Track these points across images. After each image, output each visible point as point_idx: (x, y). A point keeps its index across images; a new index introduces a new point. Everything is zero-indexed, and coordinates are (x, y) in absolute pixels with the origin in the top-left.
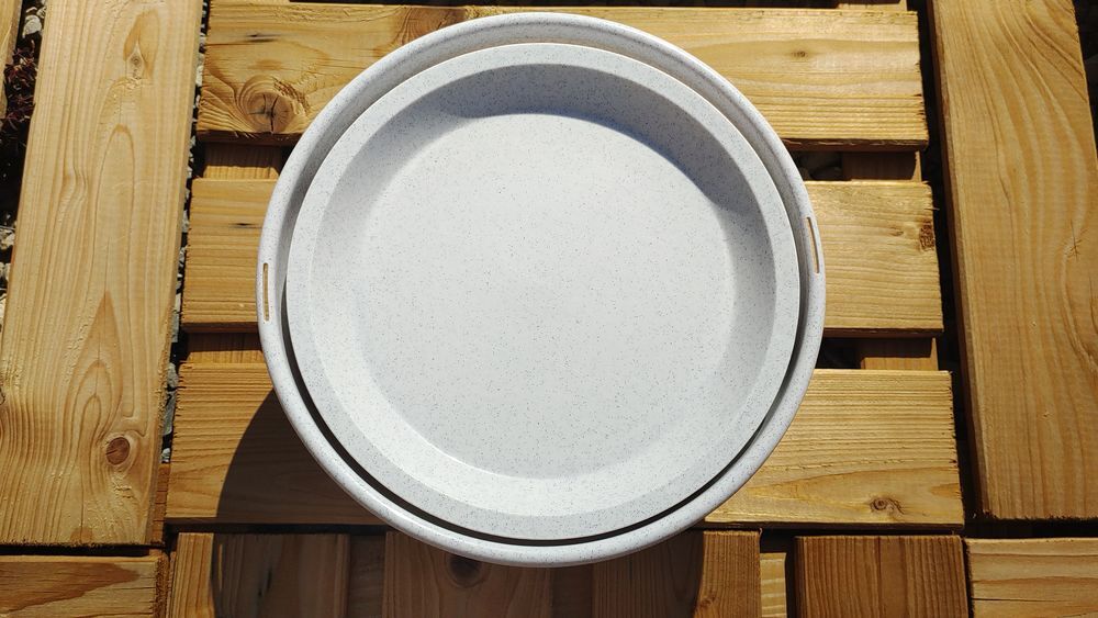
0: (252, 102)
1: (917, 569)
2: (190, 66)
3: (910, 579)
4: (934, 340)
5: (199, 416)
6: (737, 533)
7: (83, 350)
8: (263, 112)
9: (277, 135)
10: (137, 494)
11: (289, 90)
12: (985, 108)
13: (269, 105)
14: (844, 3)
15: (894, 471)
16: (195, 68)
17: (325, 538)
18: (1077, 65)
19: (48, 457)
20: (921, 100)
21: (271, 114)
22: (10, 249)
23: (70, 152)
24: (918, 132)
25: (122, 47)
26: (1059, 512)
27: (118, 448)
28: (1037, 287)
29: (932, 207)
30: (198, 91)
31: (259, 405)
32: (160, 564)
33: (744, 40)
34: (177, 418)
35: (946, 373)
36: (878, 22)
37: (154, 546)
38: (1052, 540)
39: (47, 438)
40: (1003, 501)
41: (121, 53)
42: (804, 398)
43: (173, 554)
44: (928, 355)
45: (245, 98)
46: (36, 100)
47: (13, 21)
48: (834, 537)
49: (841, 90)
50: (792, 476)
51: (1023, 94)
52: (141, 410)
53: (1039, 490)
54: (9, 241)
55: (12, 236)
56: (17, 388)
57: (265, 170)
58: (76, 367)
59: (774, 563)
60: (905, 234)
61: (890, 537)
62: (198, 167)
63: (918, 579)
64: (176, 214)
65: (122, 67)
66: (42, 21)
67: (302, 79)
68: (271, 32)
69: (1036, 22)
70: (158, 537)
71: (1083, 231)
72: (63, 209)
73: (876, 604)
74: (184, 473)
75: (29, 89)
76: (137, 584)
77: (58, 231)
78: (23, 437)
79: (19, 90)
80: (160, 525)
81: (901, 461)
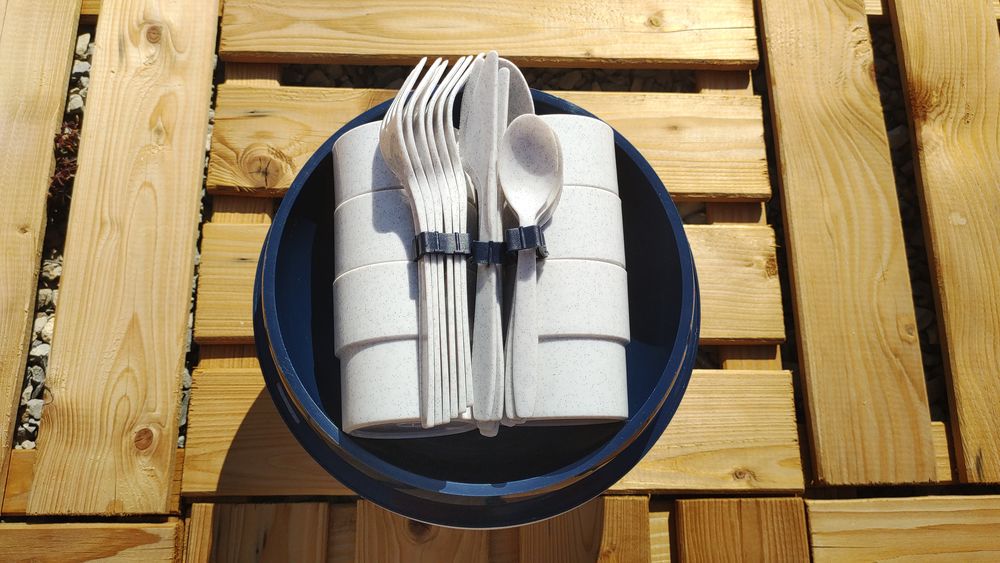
0: (250, 163)
1: (770, 524)
2: (201, 136)
3: (765, 531)
4: (778, 346)
5: (208, 411)
6: (631, 498)
7: (116, 359)
8: (259, 171)
9: (270, 189)
10: (159, 474)
11: (280, 155)
12: (813, 169)
13: (264, 166)
14: (705, 88)
15: (752, 448)
16: (205, 137)
17: (309, 507)
18: (882, 137)
19: (88, 444)
20: (765, 163)
21: (266, 173)
22: (57, 279)
23: (106, 204)
24: (761, 187)
25: (147, 120)
26: (876, 479)
27: (144, 439)
28: (855, 306)
29: (775, 245)
30: (208, 154)
31: (253, 401)
32: (177, 529)
33: (631, 117)
34: (190, 413)
35: (788, 372)
36: (731, 104)
37: (172, 514)
38: (871, 500)
39: (87, 429)
40: (833, 472)
41: (147, 126)
43: (188, 520)
44: (774, 358)
45: (245, 161)
46: (79, 163)
47: (62, 99)
48: (706, 500)
49: (705, 155)
50: (672, 453)
51: (842, 158)
52: (163, 407)
53: (861, 462)
54: (56, 273)
55: (59, 268)
56: (63, 390)
57: (260, 215)
58: (111, 373)
59: (660, 520)
60: (755, 265)
61: (749, 500)
62: (207, 215)
63: (771, 532)
64: (190, 251)
65: (147, 137)
66: (84, 99)
67: (290, 145)
68: (267, 109)
69: (851, 104)
70: (176, 508)
71: (889, 263)
72: (100, 248)
73: (739, 552)
74: (196, 456)
75: (74, 153)
76: (161, 544)
77: (96, 265)
78: (68, 429)
79: (66, 154)
80: (177, 498)
81: (755, 441)
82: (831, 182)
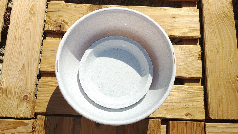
0: (56, 24)
1: (194, 129)
2: (43, 16)
3: (193, 131)
4: (200, 80)
5: (43, 91)
6: (156, 120)
7: (19, 76)
8: (59, 26)
9: (61, 31)
10: (29, 107)
11: (64, 22)
12: (213, 31)
13: (60, 25)
14: (183, 7)
15: (191, 108)
17: (69, 118)
18: (233, 22)
19: (10, 98)
20: (199, 28)
21: (60, 27)
22: (4, 53)
23: (17, 33)
24: (198, 35)
25: (29, 11)
26: (225, 118)
27: (25, 98)
28: (222, 69)
29: (201, 51)
30: (45, 21)
31: (55, 89)
32: (33, 122)
33: (162, 14)
34: (38, 91)
35: (202, 87)
36: (191, 11)
37: (32, 118)
38: (224, 124)
39: (10, 94)
40: (213, 115)
41: (29, 12)
42: (171, 91)
43: (36, 120)
44: (199, 83)
45: (54, 23)
46: (10, 22)
47: (6, 5)
48: (177, 121)
49: (182, 25)
50: (168, 108)
51: (221, 28)
52: (30, 90)
53: (221, 113)
54: (3, 52)
55: (4, 51)
56: (4, 83)
57: (59, 38)
58: (17, 79)
60: (195, 57)
61: (189, 122)
62: (45, 38)
64: (39, 47)
65: (29, 16)
66: (12, 5)
67: (67, 19)
68: (61, 9)
69: (225, 12)
70: (33, 116)
71: (233, 58)
72: (15, 46)
74: (39, 103)
75: (9, 20)
76: (29, 126)
77: (14, 50)
78: (5, 94)
79: (7, 19)
80: (34, 114)
81: (192, 105)
82: (218, 34)
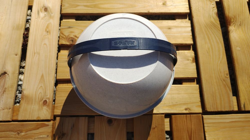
3: (192, 122)
4: (195, 79)
5: (60, 96)
6: (160, 115)
7: (39, 84)
8: (71, 41)
9: (74, 45)
10: (49, 110)
11: (76, 37)
12: (203, 37)
13: (72, 39)
14: (177, 19)
15: (189, 103)
16: (58, 33)
17: (83, 118)
18: (219, 29)
19: (32, 104)
20: (192, 36)
21: (73, 41)
22: (24, 66)
23: (35, 48)
24: (191, 42)
25: (45, 29)
26: (219, 110)
27: (45, 102)
28: (214, 69)
29: (194, 55)
30: (59, 37)
32: (53, 123)
33: (159, 26)
34: (56, 96)
35: (198, 85)
36: (183, 22)
37: (52, 120)
38: (219, 115)
39: (32, 100)
40: (209, 108)
41: (45, 31)
43: (55, 121)
44: (194, 82)
45: (68, 38)
46: (29, 39)
47: (25, 25)
48: (178, 115)
49: (177, 35)
50: (170, 104)
51: (210, 35)
52: (49, 95)
53: (216, 106)
54: (24, 65)
56: (26, 91)
58: (37, 87)
59: (167, 120)
60: (190, 60)
61: (188, 115)
62: (59, 51)
63: (194, 122)
64: (55, 59)
65: (45, 33)
66: (30, 25)
67: (78, 34)
68: (72, 26)
69: (212, 22)
70: (53, 118)
71: (222, 59)
72: (34, 59)
73: (186, 127)
74: (57, 106)
75: (28, 37)
76: (49, 127)
77: (33, 63)
78: (27, 100)
79: (26, 37)
80: (53, 116)
81: (190, 101)
82: (207, 40)
